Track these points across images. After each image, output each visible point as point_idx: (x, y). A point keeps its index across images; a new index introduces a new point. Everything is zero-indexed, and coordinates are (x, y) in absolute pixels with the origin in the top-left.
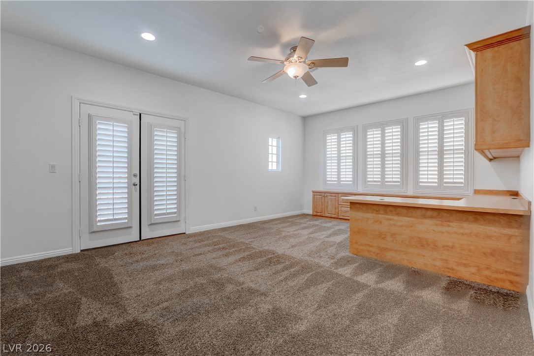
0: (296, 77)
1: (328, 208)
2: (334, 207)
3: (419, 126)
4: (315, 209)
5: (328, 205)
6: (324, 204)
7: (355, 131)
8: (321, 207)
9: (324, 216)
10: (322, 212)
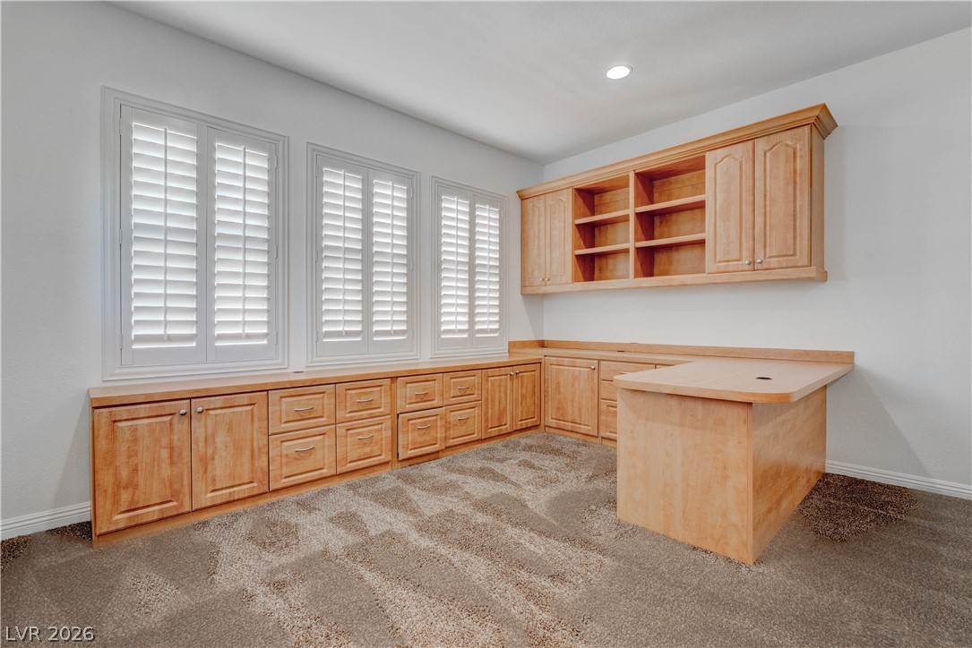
1: (210, 468)
2: (247, 453)
3: (440, 201)
4: (125, 497)
5: (210, 451)
6: (186, 454)
7: (281, 153)
8: (166, 471)
9: (187, 509)
10: (175, 495)
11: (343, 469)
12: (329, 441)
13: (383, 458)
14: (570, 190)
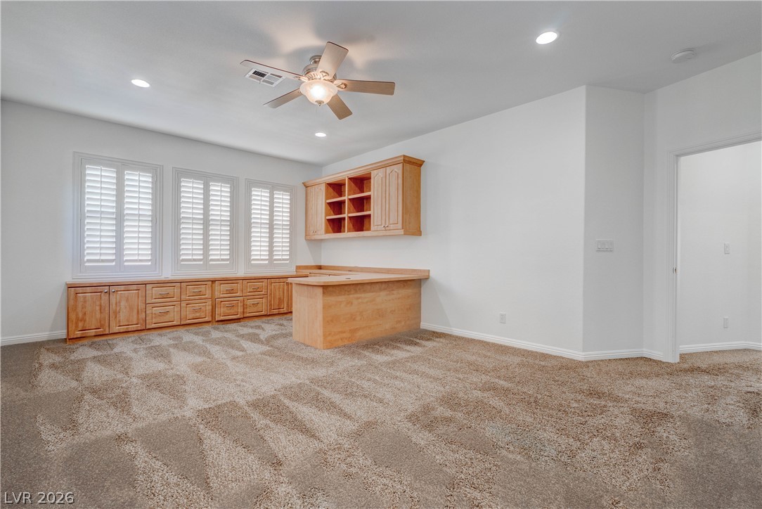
0: (320, 102)
1: (118, 316)
2: (135, 311)
3: (251, 191)
4: (80, 324)
5: (118, 309)
6: (107, 309)
7: (158, 174)
8: (98, 315)
9: (107, 332)
10: (102, 326)
11: (185, 323)
12: (177, 309)
13: (206, 319)
14: (324, 184)
